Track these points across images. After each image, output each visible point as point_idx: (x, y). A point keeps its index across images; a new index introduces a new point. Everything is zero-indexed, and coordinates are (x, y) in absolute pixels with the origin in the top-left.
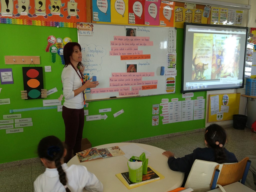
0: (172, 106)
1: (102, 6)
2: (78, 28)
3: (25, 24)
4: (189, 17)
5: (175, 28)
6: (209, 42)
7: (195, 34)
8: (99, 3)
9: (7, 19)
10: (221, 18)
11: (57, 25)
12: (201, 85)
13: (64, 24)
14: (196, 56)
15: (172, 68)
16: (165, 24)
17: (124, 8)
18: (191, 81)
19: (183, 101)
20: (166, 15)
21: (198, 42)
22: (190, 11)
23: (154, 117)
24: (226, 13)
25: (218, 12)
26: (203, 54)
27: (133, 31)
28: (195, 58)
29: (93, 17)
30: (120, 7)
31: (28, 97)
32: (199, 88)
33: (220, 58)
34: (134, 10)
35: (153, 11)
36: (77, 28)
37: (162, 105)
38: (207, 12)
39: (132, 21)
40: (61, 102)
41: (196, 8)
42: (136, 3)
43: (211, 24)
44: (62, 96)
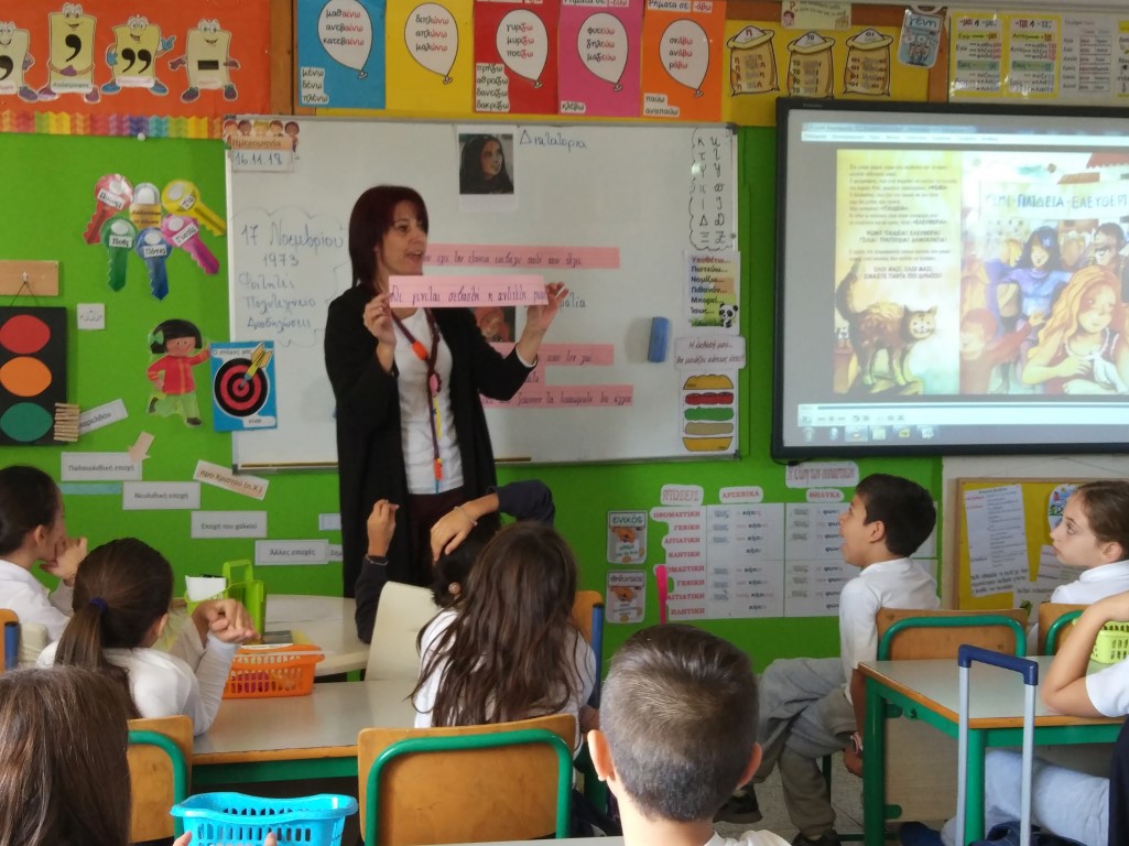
0: (724, 528)
1: (343, 42)
2: (229, 138)
3: (6, 129)
4: (812, 69)
5: (728, 128)
6: (939, 192)
7: (842, 154)
8: (329, 28)
10: (1017, 65)
11: (139, 130)
12: (897, 424)
13: (170, 125)
14: (854, 268)
15: (716, 324)
16: (675, 109)
17: (451, 42)
18: (826, 395)
19: (792, 506)
20: (679, 65)
21: (865, 192)
22: (817, 40)
23: (617, 575)
24: (1048, 37)
25: (992, 36)
26: (902, 259)
27: (496, 147)
28: (851, 278)
29: (299, 92)
30: (430, 40)
32: (879, 437)
33: (1014, 277)
34: (502, 46)
35: (603, 51)
36: (225, 139)
37: (661, 515)
38: (922, 39)
39: (492, 100)
40: (138, 467)
41: (855, 22)
42: (513, 18)
43: (951, 100)
44: (146, 440)
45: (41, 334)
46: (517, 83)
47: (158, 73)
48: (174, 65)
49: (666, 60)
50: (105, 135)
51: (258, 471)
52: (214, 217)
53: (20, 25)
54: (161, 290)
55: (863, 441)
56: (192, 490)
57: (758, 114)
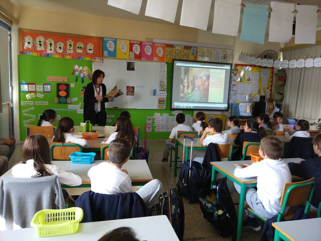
0: (163, 119)
1: (110, 47)
2: (93, 60)
3: (60, 57)
4: (178, 55)
5: (166, 63)
8: (108, 45)
9: (50, 54)
10: (207, 56)
11: (80, 59)
12: (188, 106)
13: (85, 58)
15: (163, 91)
16: (158, 60)
17: (126, 48)
18: (178, 101)
19: (173, 117)
20: (159, 53)
22: (179, 51)
23: (148, 125)
24: (211, 52)
25: (204, 52)
27: (132, 64)
29: (104, 54)
30: (123, 48)
31: (59, 101)
32: (185, 107)
34: (134, 49)
35: (148, 51)
37: (154, 117)
38: (194, 51)
39: (132, 57)
40: (79, 107)
41: (184, 49)
42: (135, 45)
43: (198, 60)
44: (80, 104)
45: (65, 87)
46: (135, 55)
47: (83, 50)
48: (85, 49)
49: (157, 53)
50: (75, 59)
52: (91, 72)
53: (62, 43)
54: (83, 82)
55: (183, 108)
57: (170, 61)
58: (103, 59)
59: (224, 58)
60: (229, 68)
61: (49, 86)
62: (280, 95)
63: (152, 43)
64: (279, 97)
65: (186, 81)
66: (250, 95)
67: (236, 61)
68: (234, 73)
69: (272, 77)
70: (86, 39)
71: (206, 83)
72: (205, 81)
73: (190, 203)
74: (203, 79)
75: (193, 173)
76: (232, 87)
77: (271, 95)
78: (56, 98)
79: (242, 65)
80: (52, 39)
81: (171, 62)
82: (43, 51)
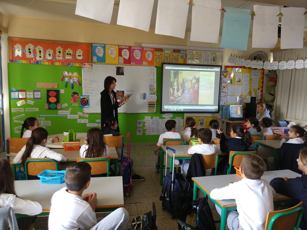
0: (154, 122)
1: (99, 53)
2: (82, 66)
3: (50, 64)
4: (167, 59)
5: (155, 67)
8: (97, 51)
9: (39, 61)
10: (196, 59)
11: (69, 65)
12: (178, 109)
13: (74, 64)
15: (153, 94)
16: (147, 64)
17: (115, 53)
18: (168, 105)
19: (163, 120)
20: (148, 58)
22: (168, 54)
23: (138, 129)
24: (201, 55)
25: (193, 54)
27: (122, 69)
29: (93, 60)
30: (112, 53)
31: (49, 107)
32: (175, 110)
34: (123, 54)
35: (137, 55)
37: (145, 120)
38: (183, 55)
39: (121, 62)
40: (70, 113)
41: (173, 52)
42: (124, 50)
43: (187, 63)
44: (71, 109)
45: (55, 94)
46: (125, 59)
47: (72, 56)
48: (74, 56)
49: (146, 57)
50: (65, 65)
51: (87, 114)
52: (81, 78)
53: (52, 50)
54: (73, 88)
55: (173, 111)
56: (77, 116)
58: (92, 65)
59: (214, 60)
60: (219, 70)
61: (39, 93)
62: (271, 96)
63: (140, 48)
64: (270, 98)
65: (175, 84)
66: (241, 97)
67: (226, 63)
68: (224, 75)
69: (263, 78)
70: (75, 46)
71: (196, 86)
72: (195, 84)
73: (173, 218)
74: (193, 81)
75: (175, 187)
76: (223, 89)
77: (262, 95)
78: (46, 104)
79: (232, 67)
80: (41, 46)
81: (161, 66)
82: (32, 59)
